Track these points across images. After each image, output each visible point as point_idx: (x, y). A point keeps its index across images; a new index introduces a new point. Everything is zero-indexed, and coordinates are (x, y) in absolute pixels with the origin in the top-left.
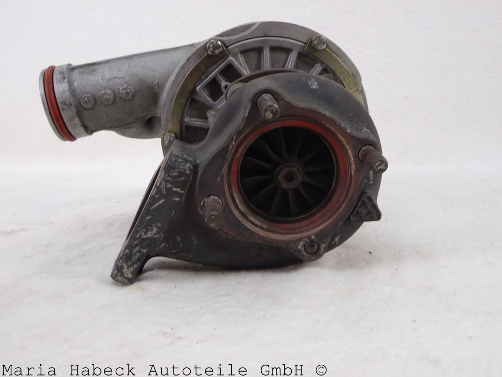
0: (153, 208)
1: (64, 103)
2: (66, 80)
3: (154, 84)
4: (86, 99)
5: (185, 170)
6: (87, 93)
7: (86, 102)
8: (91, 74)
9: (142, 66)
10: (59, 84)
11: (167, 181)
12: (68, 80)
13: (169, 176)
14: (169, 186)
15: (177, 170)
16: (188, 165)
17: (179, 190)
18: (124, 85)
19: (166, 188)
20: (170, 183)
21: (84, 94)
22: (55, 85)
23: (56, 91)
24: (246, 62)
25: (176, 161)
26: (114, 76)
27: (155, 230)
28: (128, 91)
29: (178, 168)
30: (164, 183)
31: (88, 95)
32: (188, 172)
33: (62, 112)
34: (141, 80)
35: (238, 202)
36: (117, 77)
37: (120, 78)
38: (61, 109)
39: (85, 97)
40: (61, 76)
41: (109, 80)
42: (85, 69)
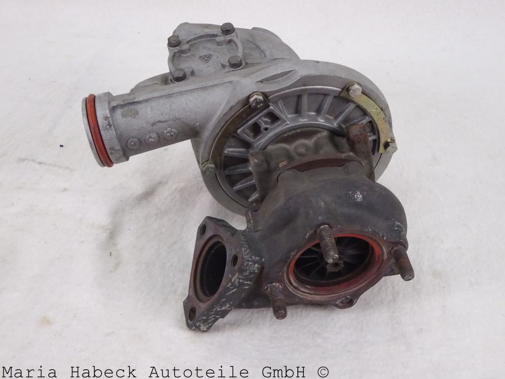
0: (227, 294)
1: (112, 149)
2: (112, 127)
3: (196, 125)
4: (133, 143)
5: (254, 270)
6: (133, 138)
7: (133, 145)
8: (134, 117)
9: (184, 109)
10: (106, 131)
11: (240, 279)
12: (114, 127)
13: (242, 275)
14: (241, 281)
15: (248, 272)
16: (256, 265)
17: (249, 282)
18: (168, 129)
19: (239, 282)
20: (242, 279)
21: (130, 139)
22: (102, 133)
23: (104, 139)
24: (284, 105)
25: (247, 265)
26: (158, 120)
27: (228, 306)
28: (172, 133)
29: (249, 270)
30: (237, 280)
31: (134, 139)
32: (256, 271)
33: (110, 156)
34: (184, 123)
35: (293, 282)
36: (161, 122)
37: (163, 122)
38: (109, 153)
39: (131, 142)
40: (106, 122)
41: (153, 124)
42: (126, 108)
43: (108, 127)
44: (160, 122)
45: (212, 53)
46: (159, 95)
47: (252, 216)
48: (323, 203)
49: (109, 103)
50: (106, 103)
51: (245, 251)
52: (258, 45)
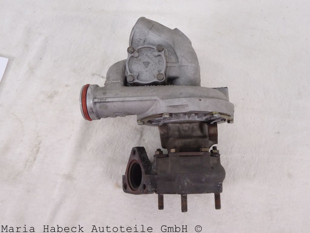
6: (104, 116)
8: (105, 109)
9: (130, 109)
34: (129, 113)
37: (119, 113)
40: (91, 110)
41: (114, 113)
42: (102, 104)
43: (92, 113)
44: (117, 112)
45: (150, 61)
46: (118, 100)
47: (156, 160)
48: (186, 183)
49: (93, 100)
50: (92, 100)
51: (149, 187)
52: (176, 52)
